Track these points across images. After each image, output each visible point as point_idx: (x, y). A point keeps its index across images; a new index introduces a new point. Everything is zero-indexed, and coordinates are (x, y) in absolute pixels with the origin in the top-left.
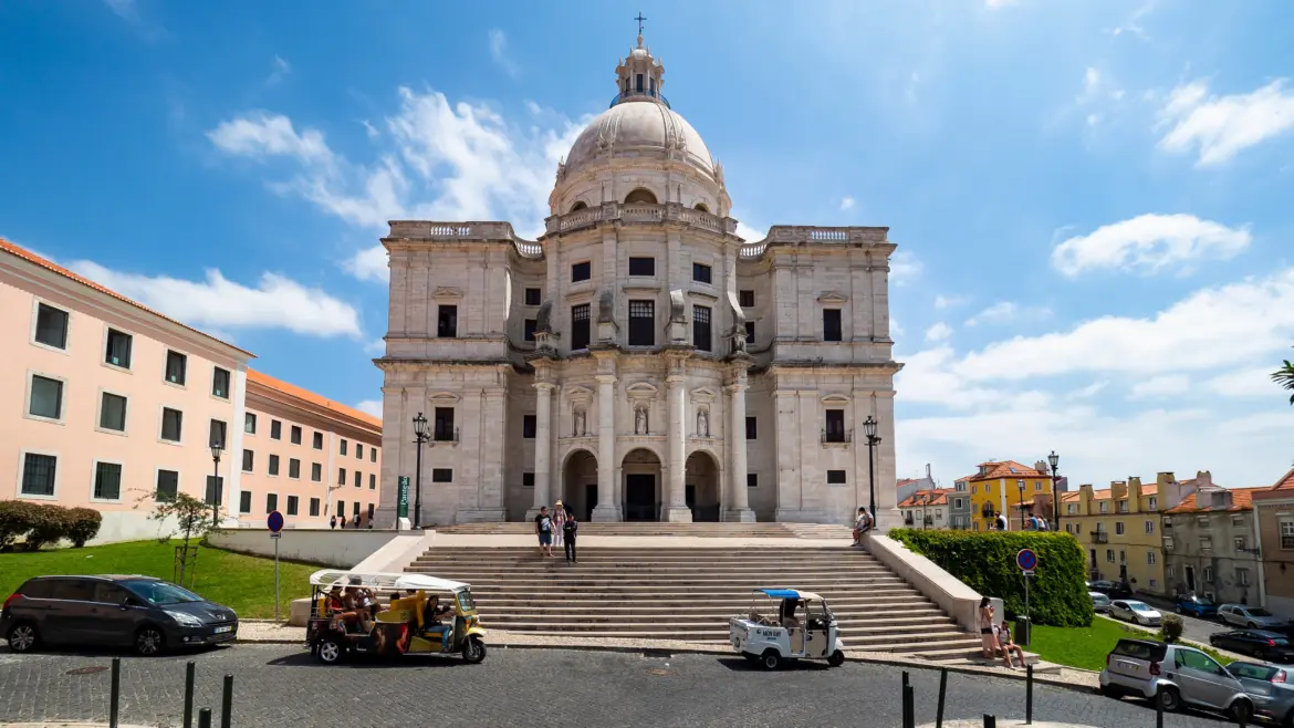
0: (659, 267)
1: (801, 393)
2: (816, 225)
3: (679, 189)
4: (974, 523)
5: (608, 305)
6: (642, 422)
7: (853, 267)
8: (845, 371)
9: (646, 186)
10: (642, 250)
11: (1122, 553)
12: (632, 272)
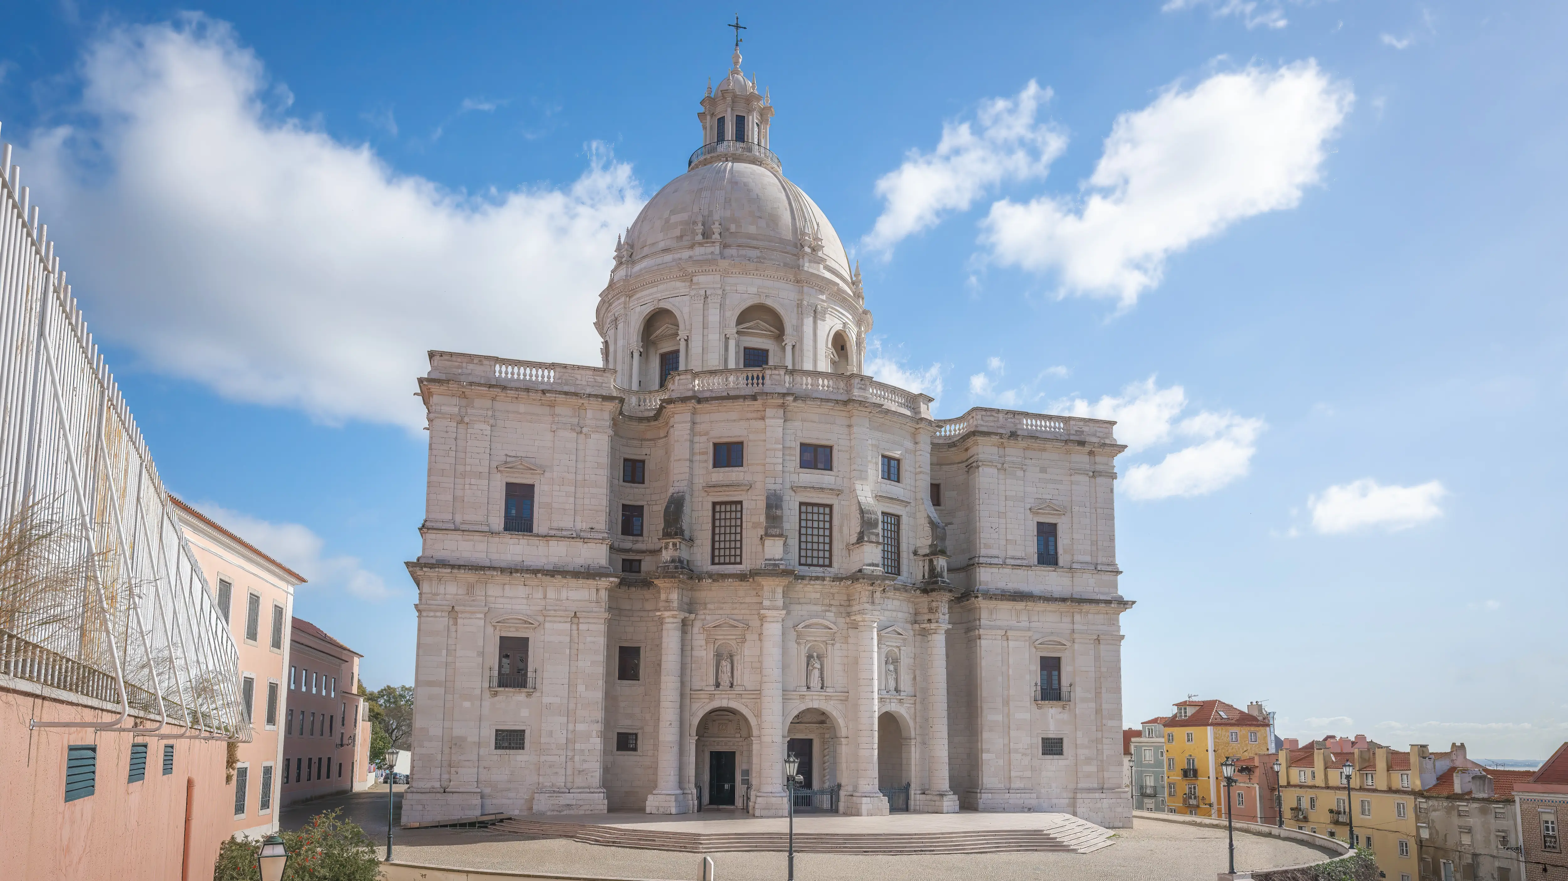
0: (838, 458)
1: (1010, 633)
2: (1030, 411)
3: (815, 311)
4: (1170, 784)
5: (779, 512)
6: (816, 673)
7: (1075, 471)
8: (1062, 606)
9: (769, 302)
10: (817, 435)
11: (1369, 839)
12: (804, 464)
